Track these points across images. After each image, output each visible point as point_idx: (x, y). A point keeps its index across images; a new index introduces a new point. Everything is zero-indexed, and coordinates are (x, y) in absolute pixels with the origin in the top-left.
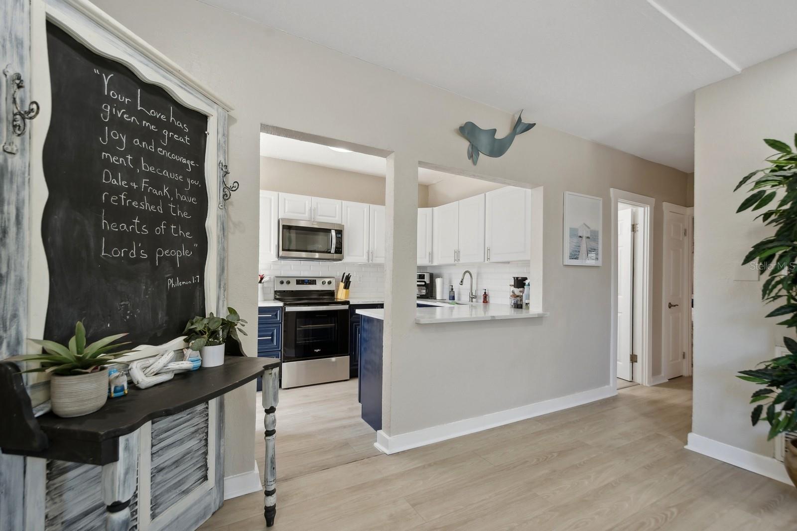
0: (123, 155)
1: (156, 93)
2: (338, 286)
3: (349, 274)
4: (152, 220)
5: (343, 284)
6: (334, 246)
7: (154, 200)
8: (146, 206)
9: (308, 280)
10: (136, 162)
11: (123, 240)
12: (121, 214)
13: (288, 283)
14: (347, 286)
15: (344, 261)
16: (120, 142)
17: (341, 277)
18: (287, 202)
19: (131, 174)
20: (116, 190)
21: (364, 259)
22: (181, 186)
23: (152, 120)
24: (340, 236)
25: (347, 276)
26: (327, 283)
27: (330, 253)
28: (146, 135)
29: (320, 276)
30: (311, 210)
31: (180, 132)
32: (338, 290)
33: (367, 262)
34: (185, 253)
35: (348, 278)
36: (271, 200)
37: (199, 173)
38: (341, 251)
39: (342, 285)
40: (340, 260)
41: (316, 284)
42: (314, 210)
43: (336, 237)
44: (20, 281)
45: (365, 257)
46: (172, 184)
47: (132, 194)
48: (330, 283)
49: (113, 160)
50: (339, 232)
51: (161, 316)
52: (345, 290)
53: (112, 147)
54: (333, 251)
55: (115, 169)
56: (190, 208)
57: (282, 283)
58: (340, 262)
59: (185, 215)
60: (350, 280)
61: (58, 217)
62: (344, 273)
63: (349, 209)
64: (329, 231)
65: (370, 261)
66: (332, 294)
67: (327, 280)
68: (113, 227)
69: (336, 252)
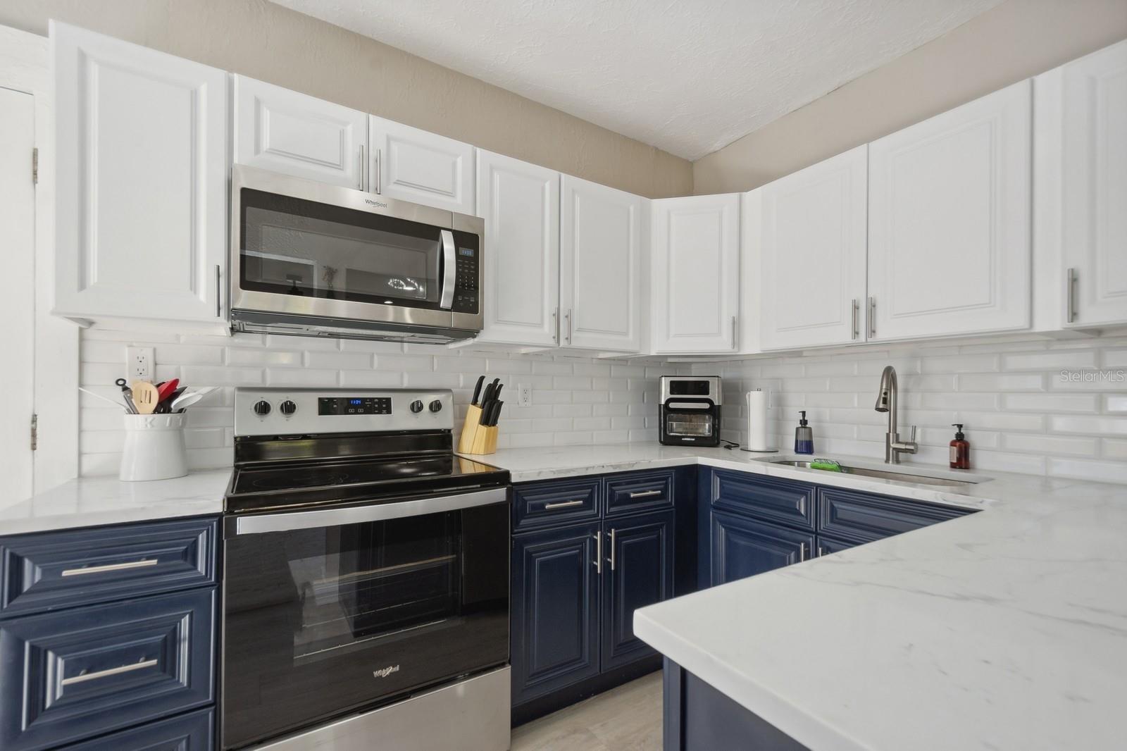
2: (461, 417)
3: (497, 380)
5: (480, 411)
6: (449, 287)
9: (364, 400)
13: (289, 408)
14: (490, 417)
15: (483, 337)
17: (473, 391)
18: (266, 114)
21: (543, 335)
24: (469, 253)
25: (490, 385)
26: (426, 408)
27: (435, 306)
29: (406, 385)
30: (363, 156)
32: (461, 427)
33: (552, 342)
35: (494, 390)
36: (194, 95)
38: (476, 303)
39: (475, 413)
40: (471, 333)
41: (389, 412)
42: (378, 161)
43: (458, 256)
45: (548, 328)
48: (436, 407)
50: (468, 242)
52: (484, 429)
54: (446, 302)
57: (263, 409)
58: (470, 341)
60: (500, 398)
62: (482, 378)
63: (497, 177)
64: (432, 233)
65: (563, 343)
66: (443, 440)
67: (427, 400)
69: (456, 307)
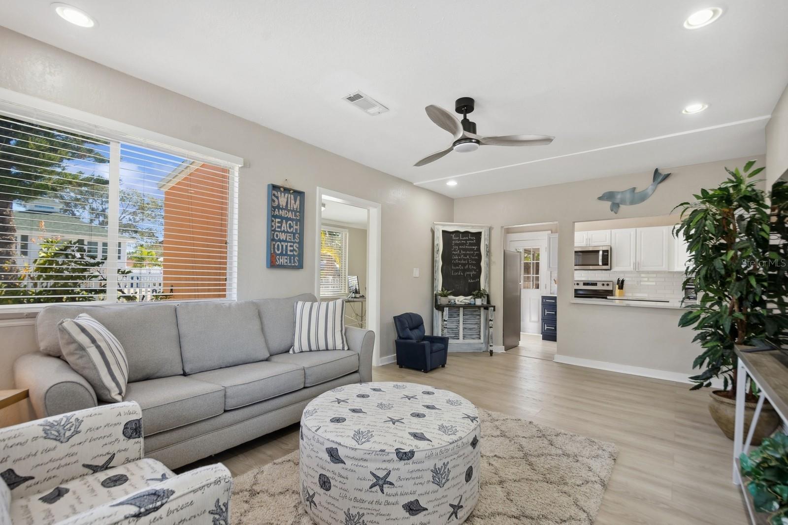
0: (457, 251)
1: (467, 233)
2: (614, 287)
3: (623, 279)
4: (464, 265)
6: (600, 261)
7: (465, 260)
8: (463, 262)
9: (592, 283)
10: (460, 252)
11: (457, 271)
12: (457, 265)
14: (622, 288)
15: (614, 270)
16: (456, 248)
17: (616, 282)
19: (459, 255)
20: (455, 259)
22: (473, 255)
23: (464, 240)
24: (607, 254)
27: (599, 265)
28: (462, 244)
31: (472, 240)
32: (615, 289)
33: (635, 270)
34: (474, 272)
37: (479, 249)
38: (609, 264)
39: (617, 286)
40: (610, 270)
41: (597, 286)
43: (603, 255)
44: (438, 280)
45: (632, 267)
46: (470, 255)
47: (459, 260)
48: (608, 285)
49: (455, 253)
50: (607, 252)
51: (467, 289)
53: (455, 251)
55: (455, 255)
56: (475, 260)
59: (474, 262)
60: (624, 284)
61: (444, 268)
62: (618, 279)
63: (617, 235)
64: (598, 251)
65: (637, 270)
67: (605, 283)
68: (455, 268)
69: (604, 265)
